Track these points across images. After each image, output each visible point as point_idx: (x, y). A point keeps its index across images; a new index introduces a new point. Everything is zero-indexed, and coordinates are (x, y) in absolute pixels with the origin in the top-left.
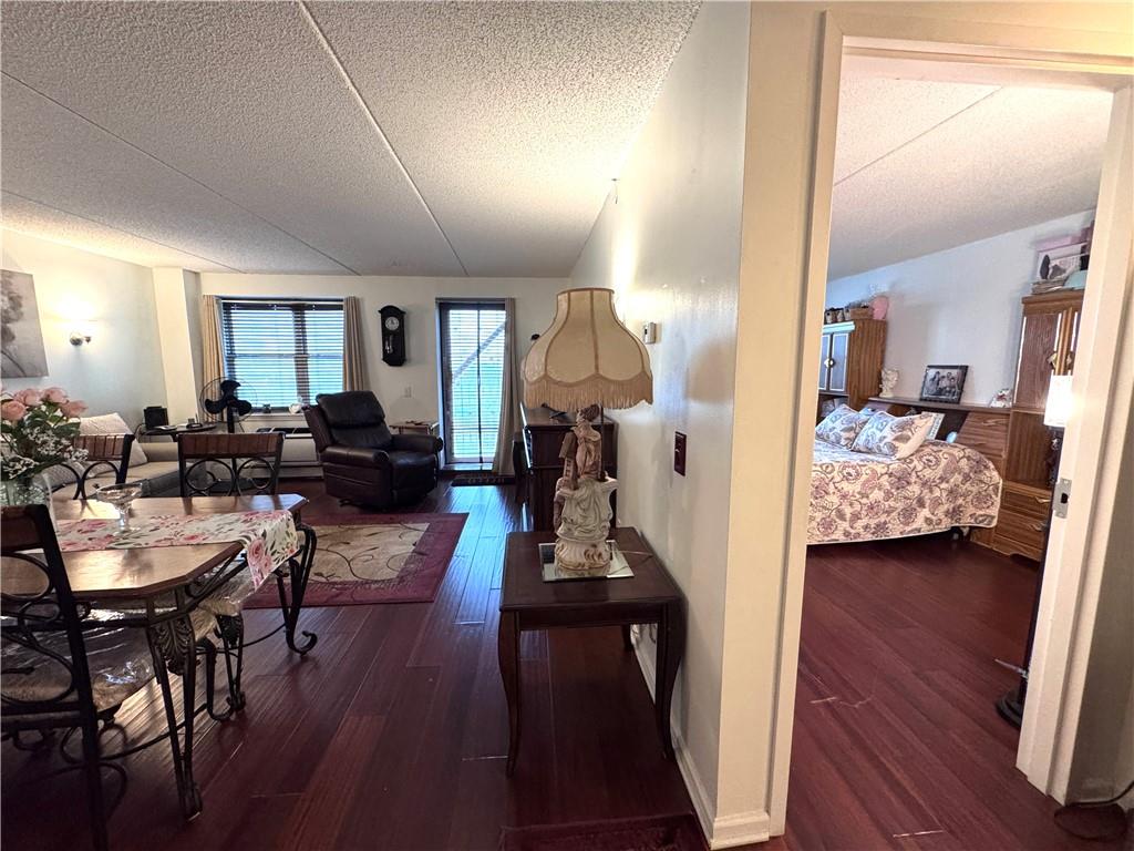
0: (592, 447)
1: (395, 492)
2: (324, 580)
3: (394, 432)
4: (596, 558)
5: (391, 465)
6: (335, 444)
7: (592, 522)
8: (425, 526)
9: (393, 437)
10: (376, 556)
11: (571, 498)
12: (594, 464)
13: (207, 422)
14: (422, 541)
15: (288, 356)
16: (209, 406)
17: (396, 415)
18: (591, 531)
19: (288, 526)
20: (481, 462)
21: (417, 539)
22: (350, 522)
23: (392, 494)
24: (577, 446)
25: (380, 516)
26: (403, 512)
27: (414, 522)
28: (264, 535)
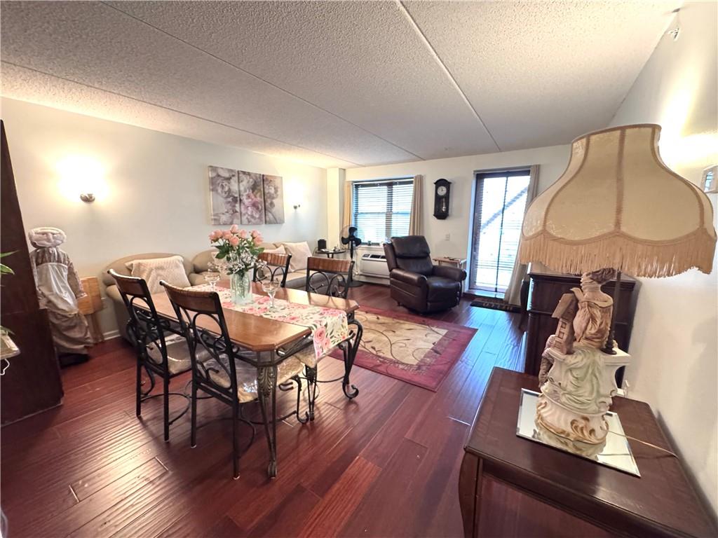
0: (598, 313)
1: (429, 304)
2: (374, 352)
3: (435, 263)
4: (586, 433)
5: (427, 286)
6: (398, 268)
7: (585, 393)
8: (444, 332)
9: (434, 267)
10: (408, 346)
11: (562, 362)
12: (599, 331)
13: (343, 249)
14: (440, 343)
15: (383, 213)
16: (344, 241)
17: (438, 252)
18: (582, 403)
19: (343, 321)
20: (496, 291)
21: (436, 340)
22: (398, 317)
23: (427, 305)
24: (577, 309)
25: (416, 318)
26: (432, 318)
27: (437, 327)
28: (326, 326)
